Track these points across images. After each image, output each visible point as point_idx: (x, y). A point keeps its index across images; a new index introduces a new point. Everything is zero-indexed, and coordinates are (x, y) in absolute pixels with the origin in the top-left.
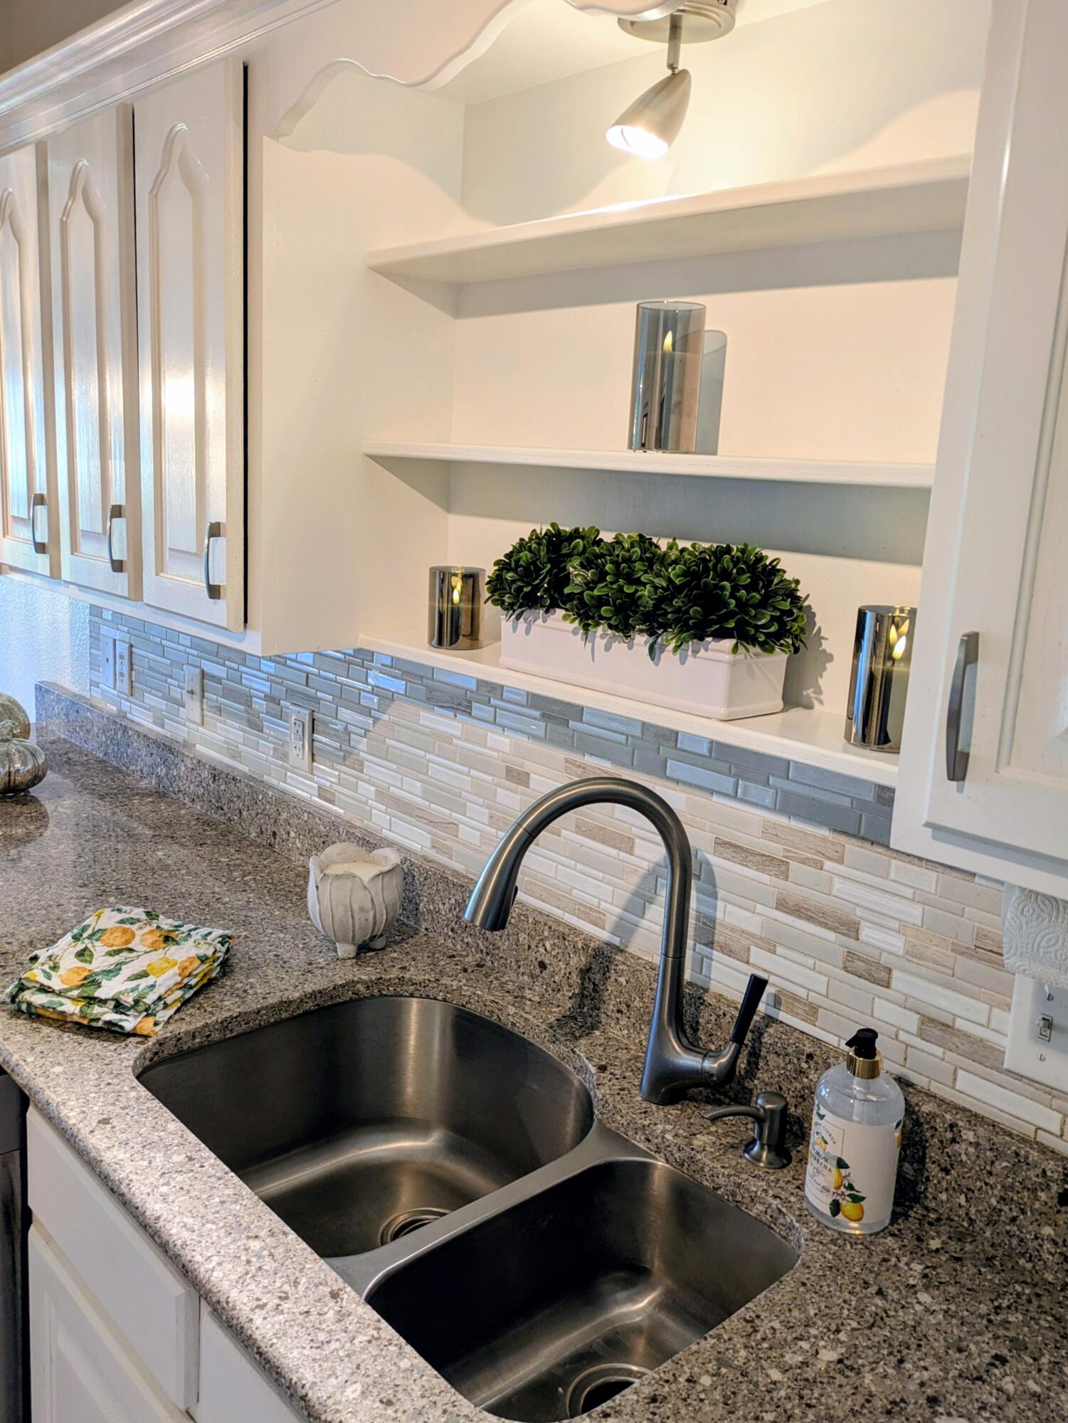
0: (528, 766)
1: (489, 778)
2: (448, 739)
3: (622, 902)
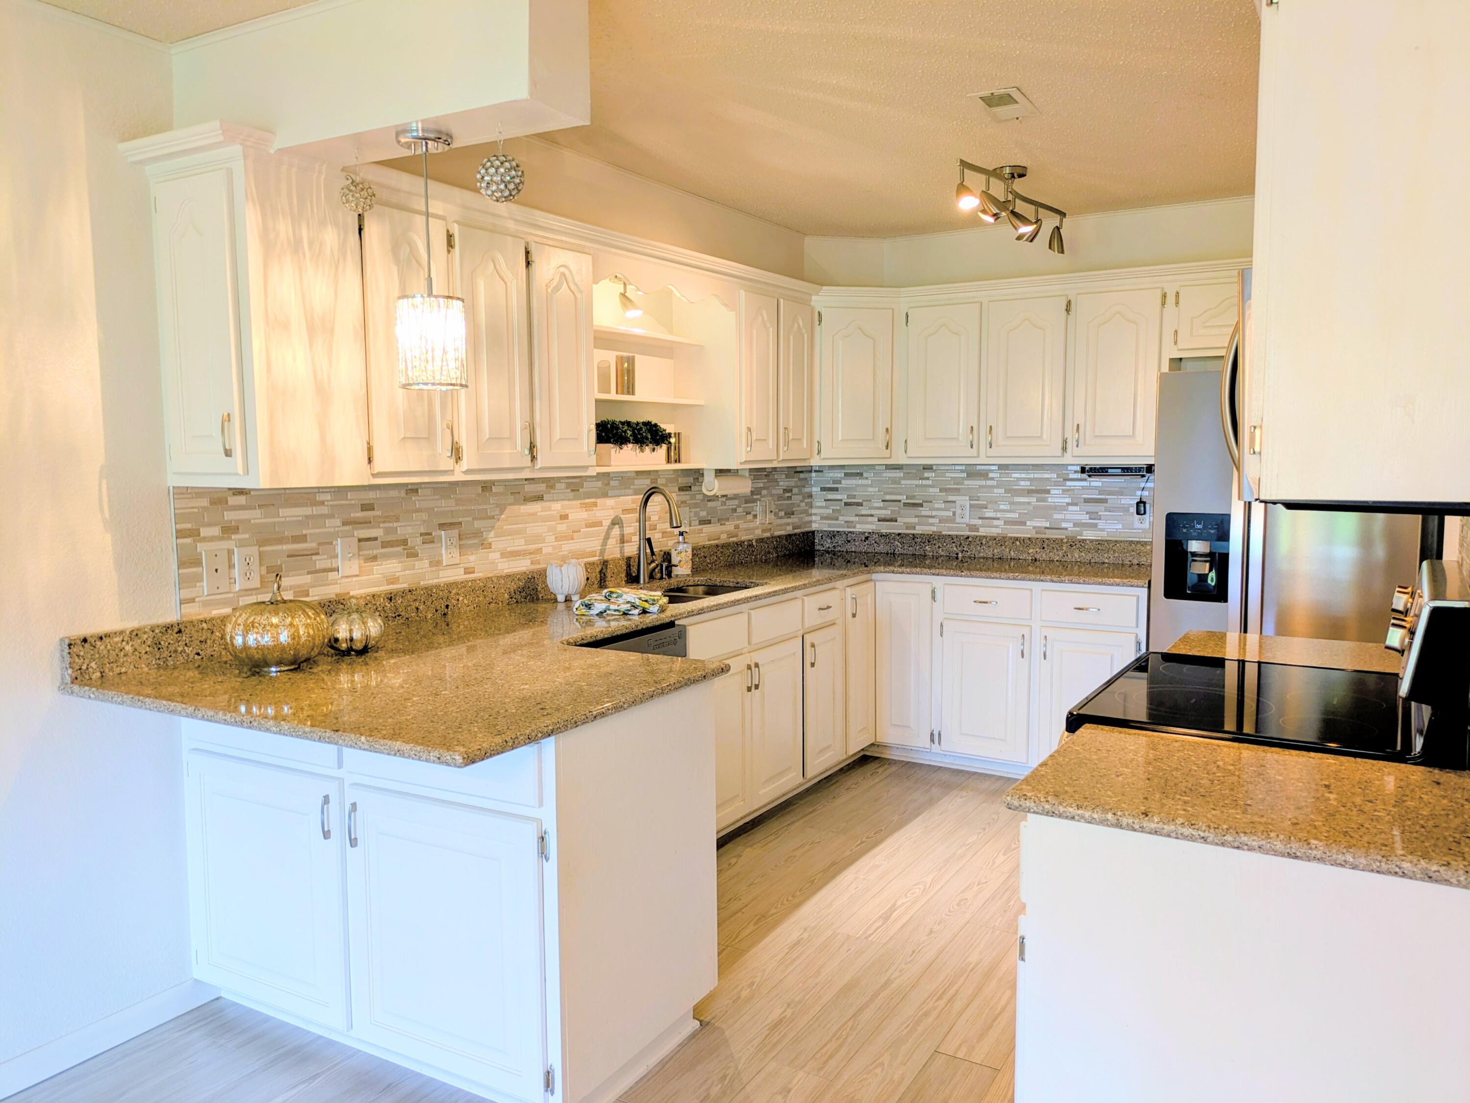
0: (567, 511)
1: (554, 523)
2: (534, 514)
3: (601, 544)
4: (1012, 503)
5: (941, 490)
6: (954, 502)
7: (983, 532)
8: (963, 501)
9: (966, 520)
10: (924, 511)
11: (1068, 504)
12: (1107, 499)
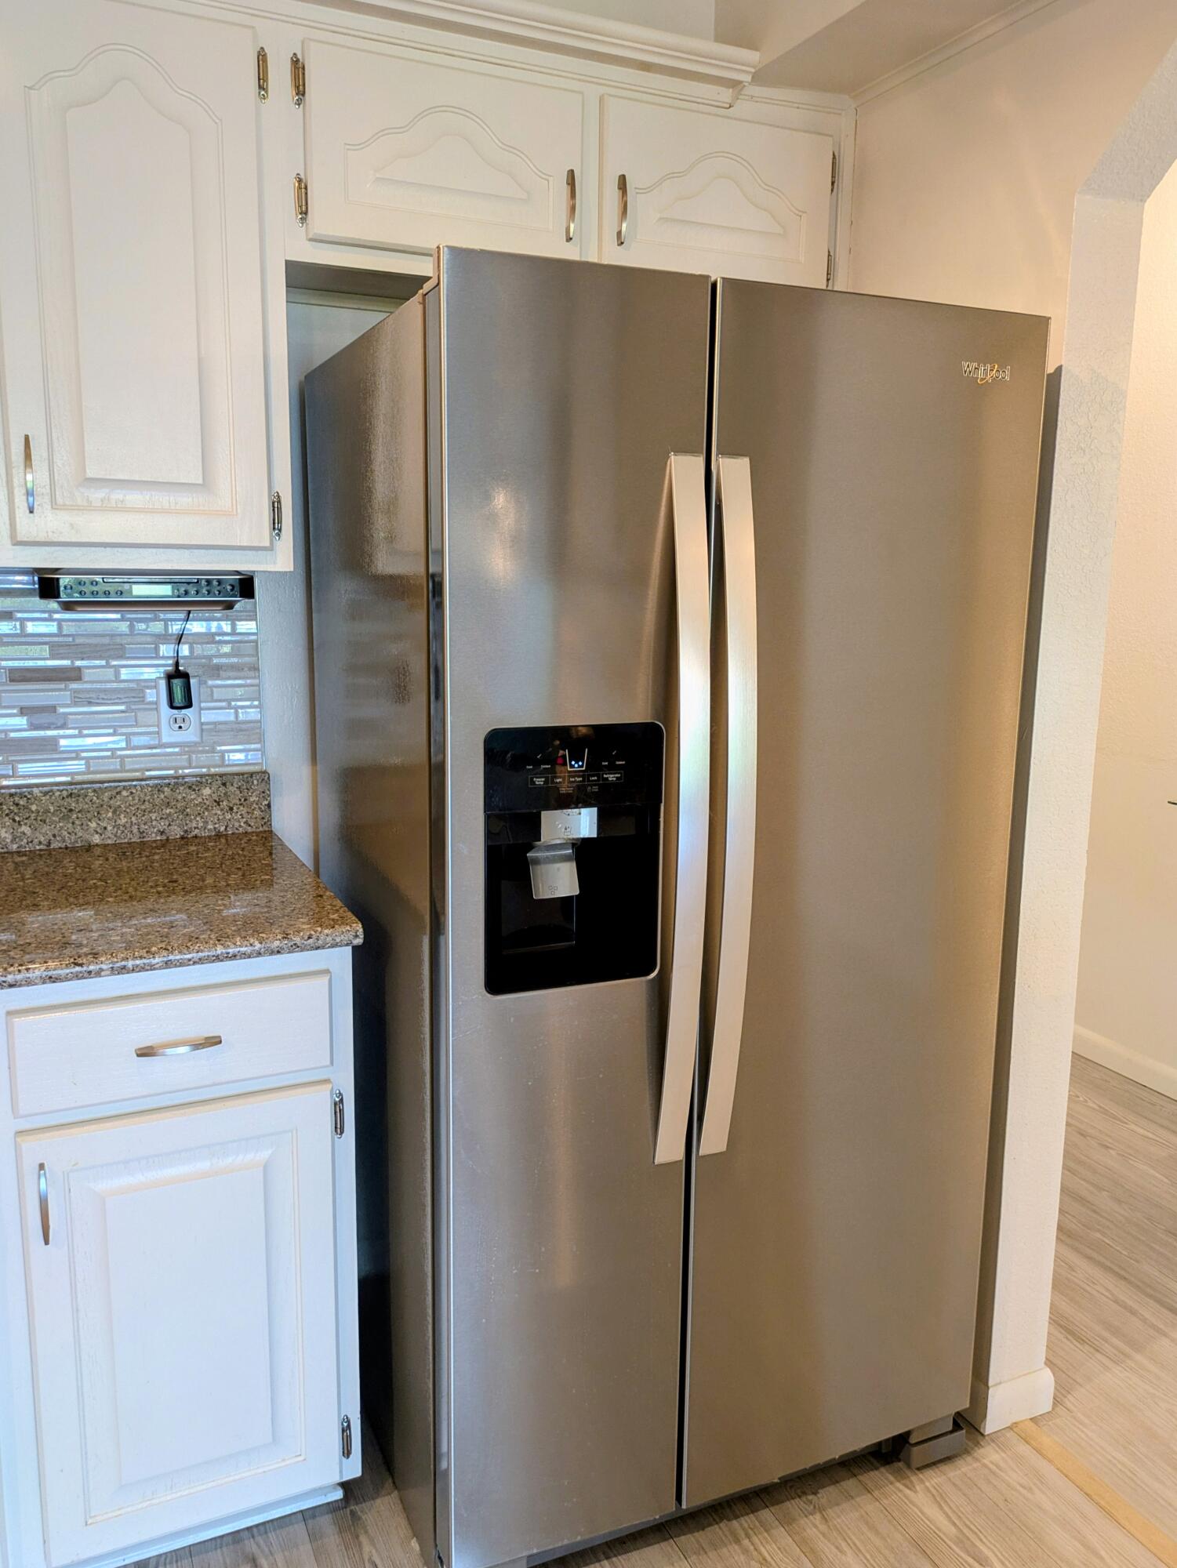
12: (79, 669)
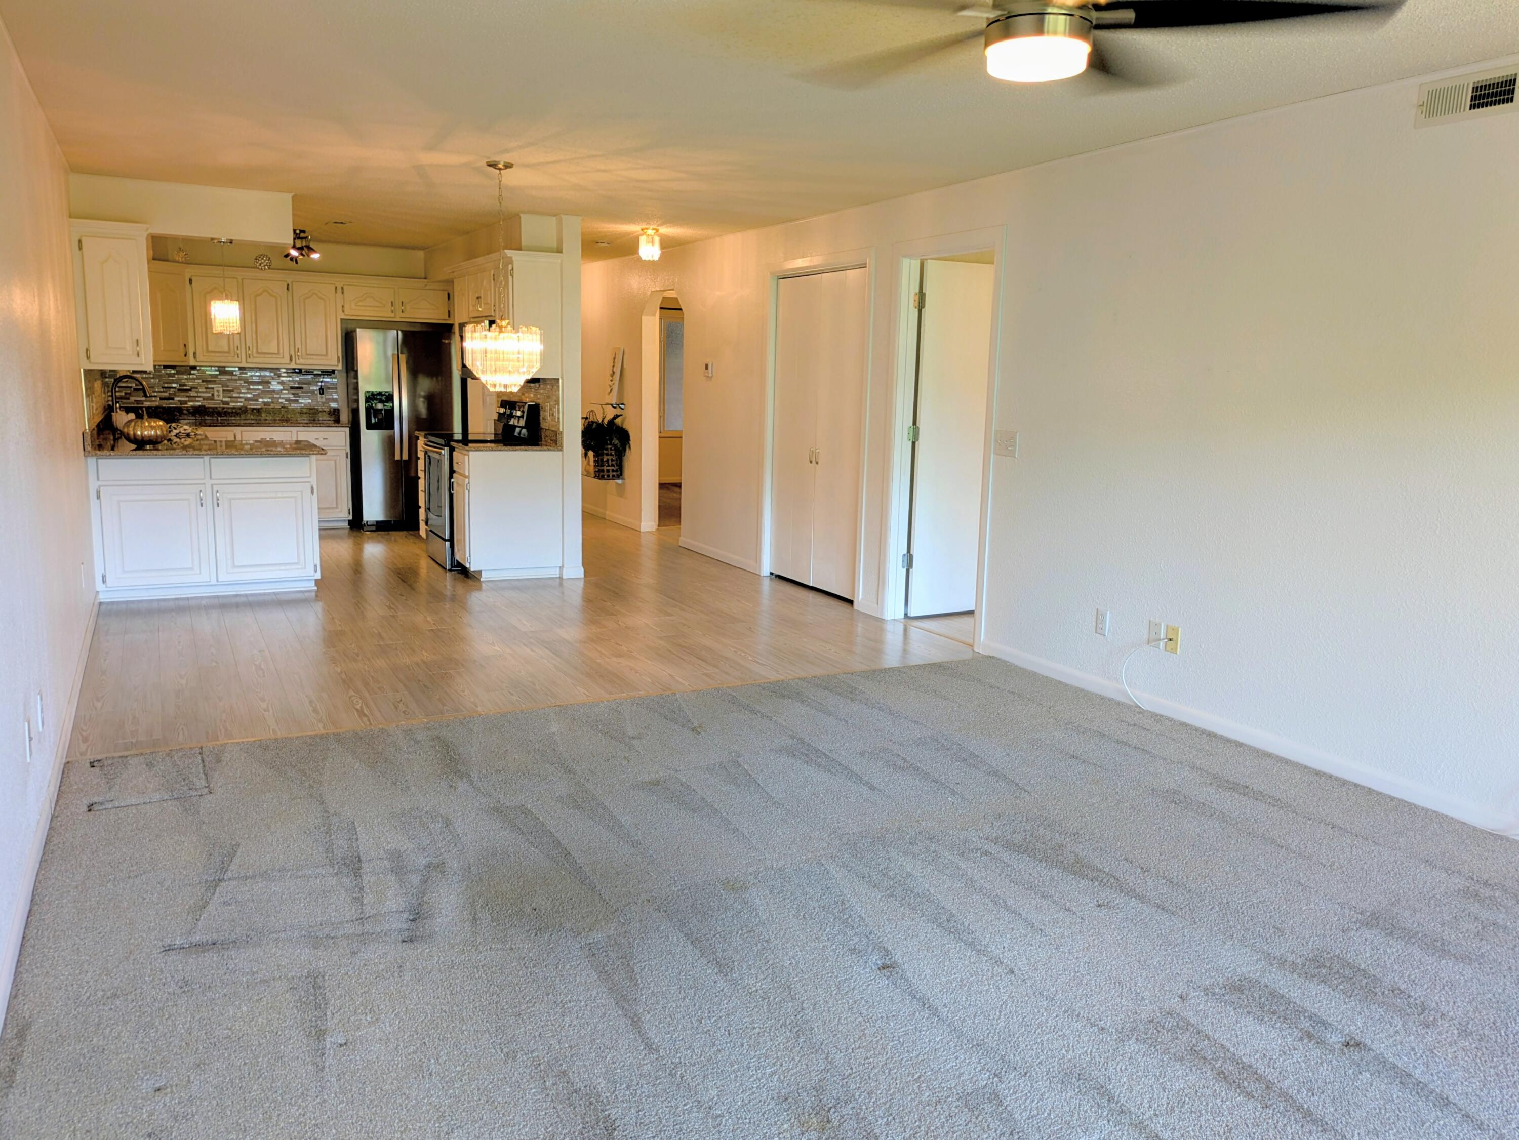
4: (249, 389)
5: (203, 381)
6: (213, 388)
7: (232, 405)
8: (218, 387)
9: (221, 398)
10: (193, 394)
11: (282, 390)
12: (304, 387)
